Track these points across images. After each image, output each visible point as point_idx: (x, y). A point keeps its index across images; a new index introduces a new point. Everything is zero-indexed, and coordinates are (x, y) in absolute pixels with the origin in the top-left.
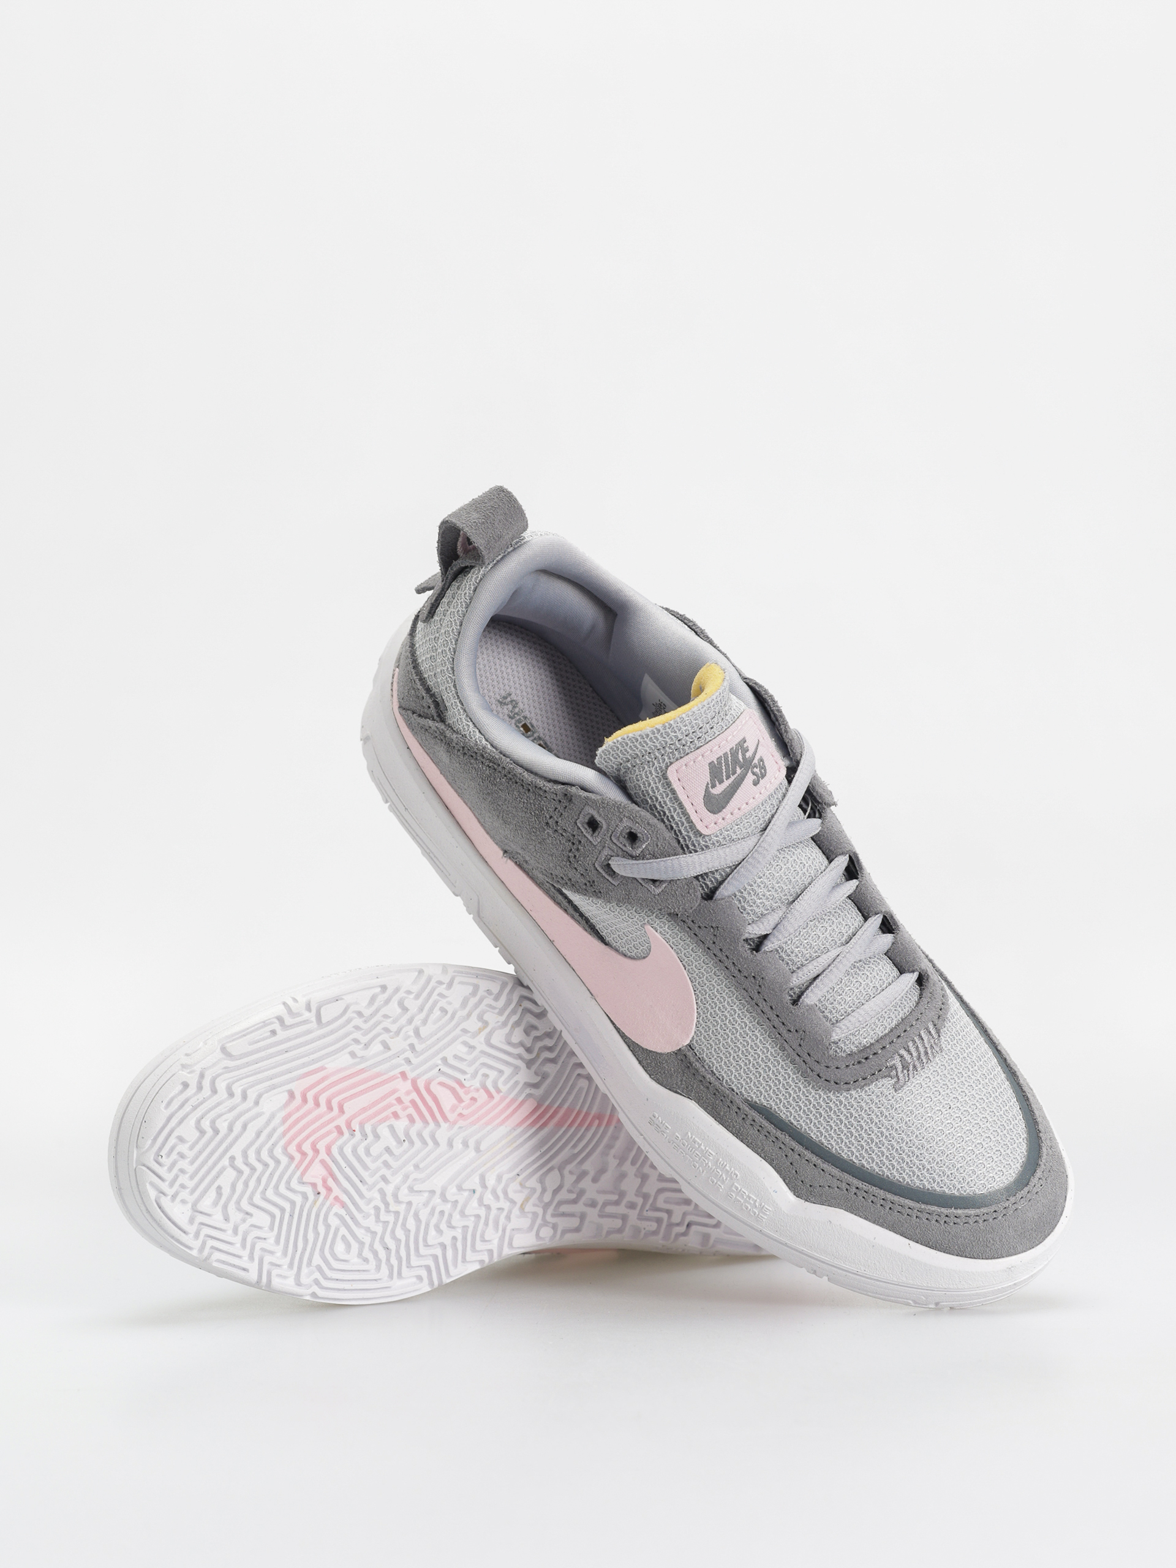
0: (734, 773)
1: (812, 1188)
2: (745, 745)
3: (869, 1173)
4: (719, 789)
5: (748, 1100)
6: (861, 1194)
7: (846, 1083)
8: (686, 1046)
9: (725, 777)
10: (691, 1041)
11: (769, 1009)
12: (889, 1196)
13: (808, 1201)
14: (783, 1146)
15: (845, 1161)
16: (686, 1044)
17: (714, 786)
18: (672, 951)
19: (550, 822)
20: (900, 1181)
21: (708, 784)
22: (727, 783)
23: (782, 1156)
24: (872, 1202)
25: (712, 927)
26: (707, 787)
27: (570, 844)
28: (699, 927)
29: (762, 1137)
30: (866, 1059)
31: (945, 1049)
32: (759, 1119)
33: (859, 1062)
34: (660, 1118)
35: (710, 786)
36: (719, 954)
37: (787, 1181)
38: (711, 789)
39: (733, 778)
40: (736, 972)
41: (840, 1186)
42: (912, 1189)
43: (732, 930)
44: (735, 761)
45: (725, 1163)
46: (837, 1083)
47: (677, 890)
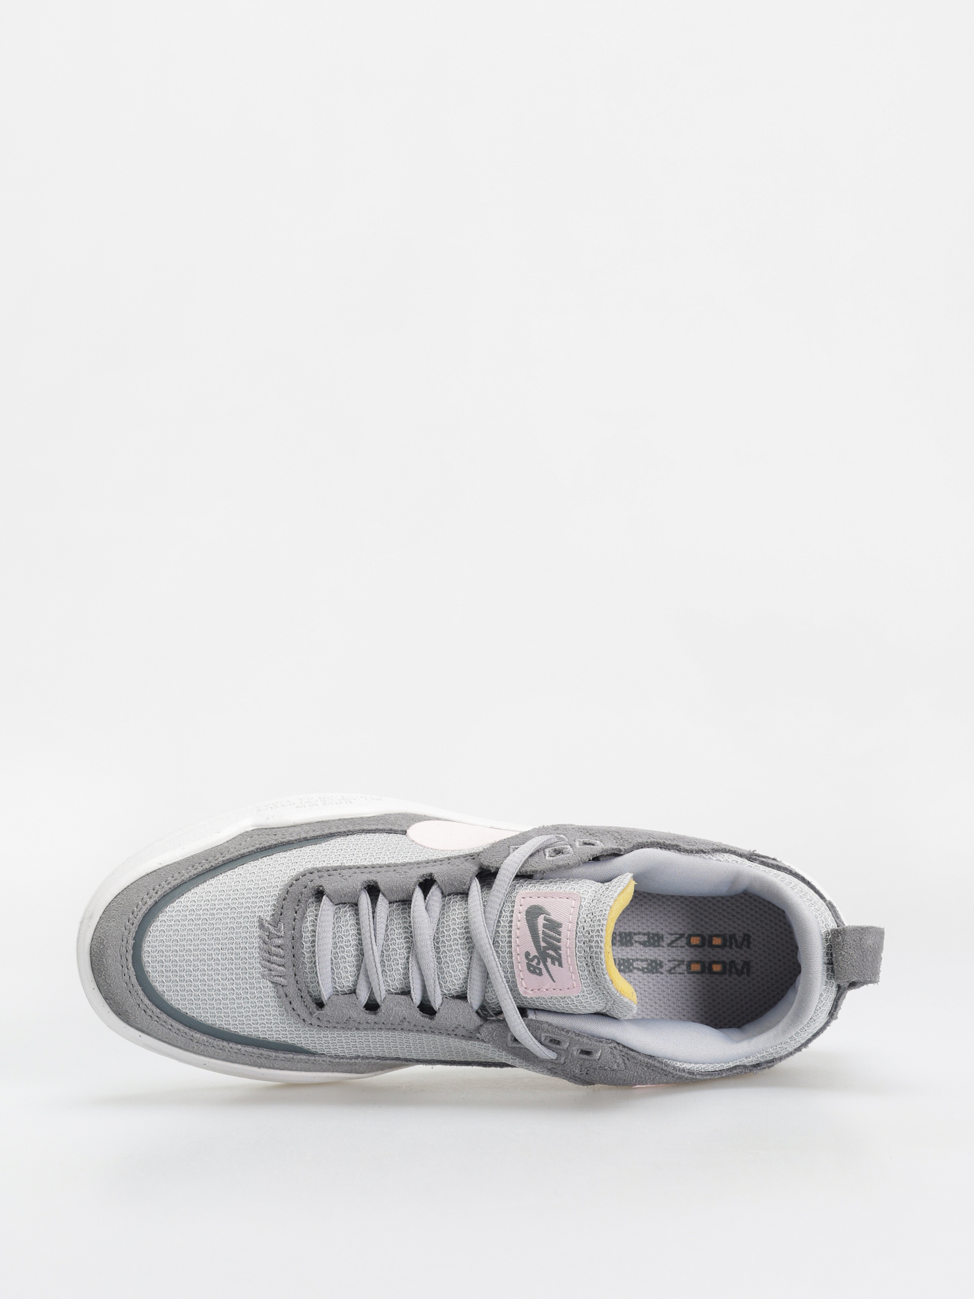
0: (544, 941)
2: (557, 963)
4: (541, 921)
9: (545, 930)
17: (545, 919)
21: (549, 916)
26: (548, 914)
31: (262, 980)
35: (547, 916)
38: (544, 916)
39: (541, 935)
44: (551, 947)
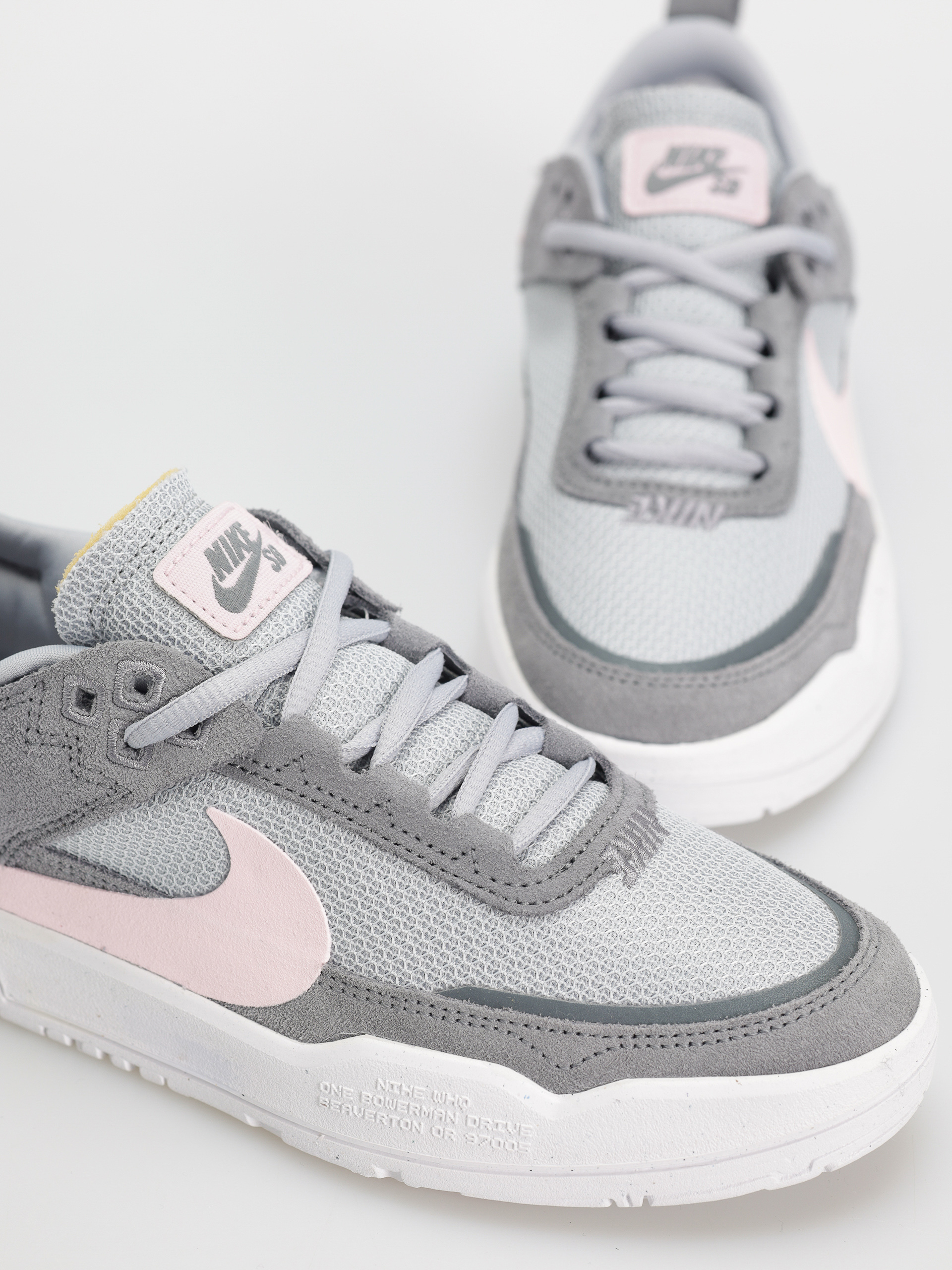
0: (242, 557)
1: (574, 1068)
3: (642, 1009)
4: (230, 581)
5: (440, 990)
6: (642, 1042)
7: (559, 897)
8: (328, 963)
9: (232, 565)
10: (331, 954)
11: (416, 841)
12: (683, 1028)
13: (576, 1092)
14: (511, 1028)
15: (602, 1008)
16: (327, 961)
18: (257, 832)
19: (30, 735)
20: (687, 1002)
21: (213, 577)
22: (238, 571)
23: (515, 1042)
24: (663, 1046)
25: (294, 760)
26: (214, 581)
27: (66, 749)
28: (278, 770)
29: (478, 1030)
30: (572, 861)
32: (464, 1005)
33: (565, 869)
34: (333, 1085)
35: (217, 579)
36: (319, 796)
37: (537, 1077)
38: (219, 583)
39: (243, 564)
40: (352, 810)
41: (610, 1046)
42: (707, 1005)
43: (323, 749)
44: (238, 545)
45: (444, 1093)
46: (546, 902)
47: (227, 725)
